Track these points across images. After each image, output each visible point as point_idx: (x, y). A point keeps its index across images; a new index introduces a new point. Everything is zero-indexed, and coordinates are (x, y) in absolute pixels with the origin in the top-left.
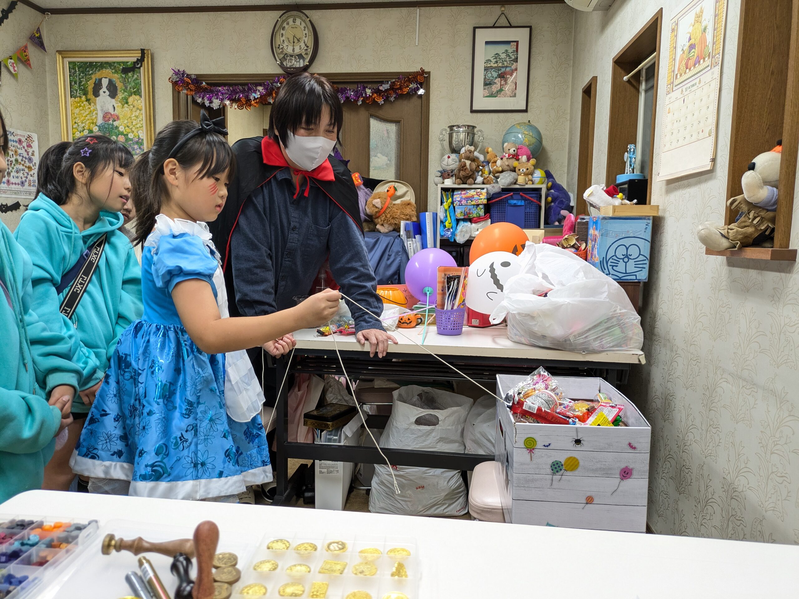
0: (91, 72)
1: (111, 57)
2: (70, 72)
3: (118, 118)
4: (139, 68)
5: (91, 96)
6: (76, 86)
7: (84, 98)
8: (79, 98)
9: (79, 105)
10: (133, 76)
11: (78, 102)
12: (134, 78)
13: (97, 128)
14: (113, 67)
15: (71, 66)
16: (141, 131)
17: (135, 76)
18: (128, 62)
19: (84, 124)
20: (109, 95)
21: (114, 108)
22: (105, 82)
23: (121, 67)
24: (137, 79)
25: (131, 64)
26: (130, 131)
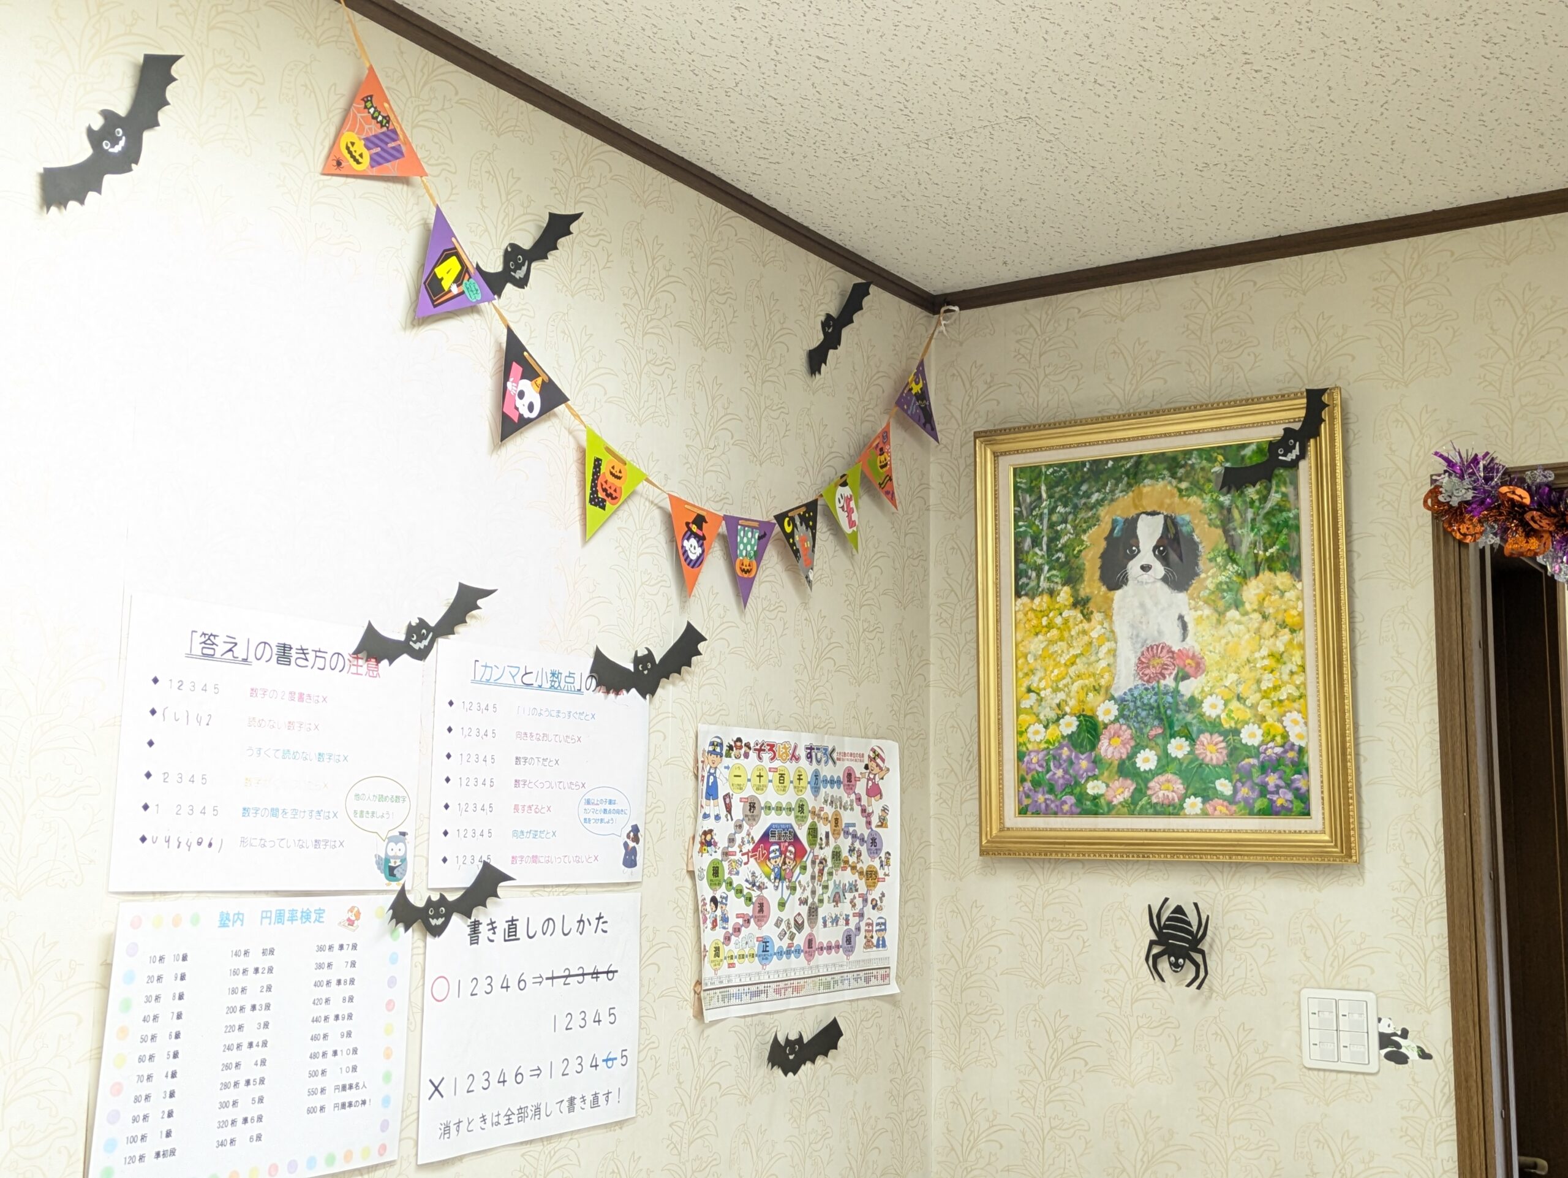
0: (1095, 497)
1: (1178, 434)
2: (1017, 503)
3: (1199, 667)
4: (1294, 465)
5: (1092, 585)
6: (1038, 556)
7: (1065, 594)
8: (1046, 598)
9: (1045, 621)
10: (1264, 499)
11: (1044, 613)
12: (1269, 505)
13: (1114, 709)
14: (1181, 472)
15: (1023, 482)
16: (1295, 715)
17: (1275, 498)
18: (1243, 446)
19: (1061, 696)
20: (1165, 579)
21: (1184, 627)
22: (1149, 531)
23: (1217, 468)
24: (1280, 508)
25: (1259, 450)
26: (1249, 714)
